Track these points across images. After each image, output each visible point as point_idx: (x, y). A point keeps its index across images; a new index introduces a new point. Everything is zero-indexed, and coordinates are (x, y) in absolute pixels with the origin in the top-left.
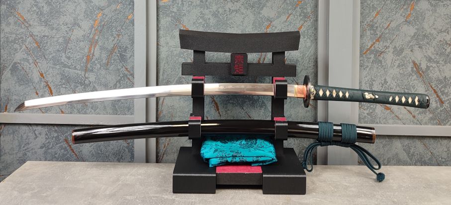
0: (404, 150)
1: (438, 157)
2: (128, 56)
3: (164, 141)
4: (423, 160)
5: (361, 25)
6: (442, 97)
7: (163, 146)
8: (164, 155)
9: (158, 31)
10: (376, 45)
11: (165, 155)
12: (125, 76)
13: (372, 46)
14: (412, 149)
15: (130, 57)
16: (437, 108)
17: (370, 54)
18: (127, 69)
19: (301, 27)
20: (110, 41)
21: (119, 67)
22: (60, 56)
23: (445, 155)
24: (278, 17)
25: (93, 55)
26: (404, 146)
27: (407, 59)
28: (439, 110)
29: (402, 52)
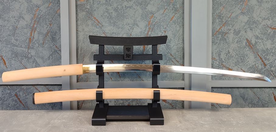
0: (241, 96)
1: (262, 100)
2: (58, 38)
4: (253, 102)
5: (212, 16)
6: (265, 62)
8: (82, 104)
9: (77, 21)
10: (223, 29)
12: (55, 51)
13: (220, 29)
14: (246, 95)
15: (58, 39)
16: (262, 69)
17: (219, 34)
18: (56, 47)
20: (45, 28)
21: (52, 46)
22: (10, 39)
23: (267, 99)
24: (158, 11)
25: (33, 38)
26: (241, 94)
27: (243, 37)
28: (264, 70)
29: (240, 33)
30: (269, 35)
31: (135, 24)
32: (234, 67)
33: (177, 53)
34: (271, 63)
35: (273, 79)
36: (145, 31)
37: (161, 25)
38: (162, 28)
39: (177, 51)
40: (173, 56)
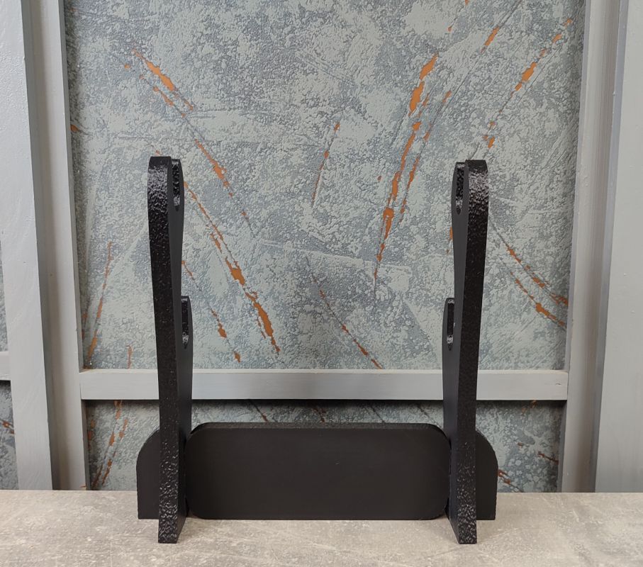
3: (108, 425)
7: (107, 440)
8: (110, 464)
11: (114, 467)
19: (529, 72)
24: (459, 36)
31: (345, 101)
33: (540, 245)
36: (394, 135)
37: (471, 109)
38: (477, 121)
39: (542, 237)
40: (519, 257)
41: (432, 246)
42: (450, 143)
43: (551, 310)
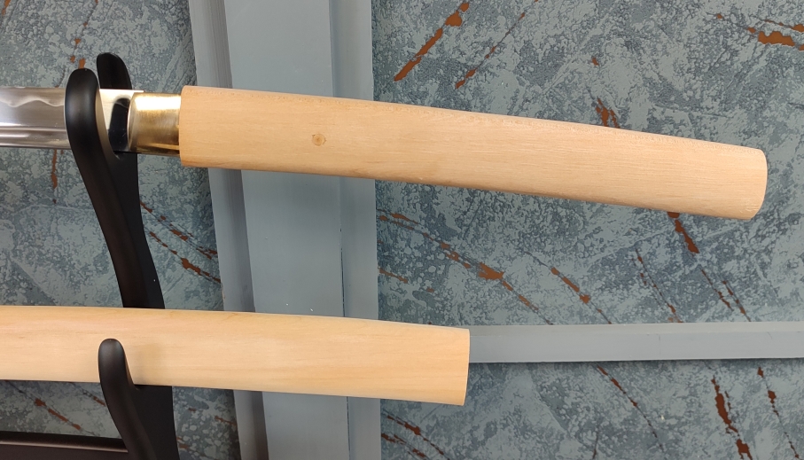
0: (543, 398)
1: (655, 414)
4: (605, 423)
6: (695, 230)
10: (449, 40)
13: (430, 42)
14: (573, 394)
16: (671, 268)
17: (423, 78)
23: (679, 408)
26: (542, 388)
27: (575, 95)
28: (680, 273)
29: (557, 66)
30: (740, 76)
32: (511, 259)
33: (173, 191)
34: (730, 235)
35: (728, 315)
37: (43, 21)
38: (55, 38)
39: (173, 181)
40: (148, 206)
41: (32, 195)
42: (25, 67)
43: (201, 266)
